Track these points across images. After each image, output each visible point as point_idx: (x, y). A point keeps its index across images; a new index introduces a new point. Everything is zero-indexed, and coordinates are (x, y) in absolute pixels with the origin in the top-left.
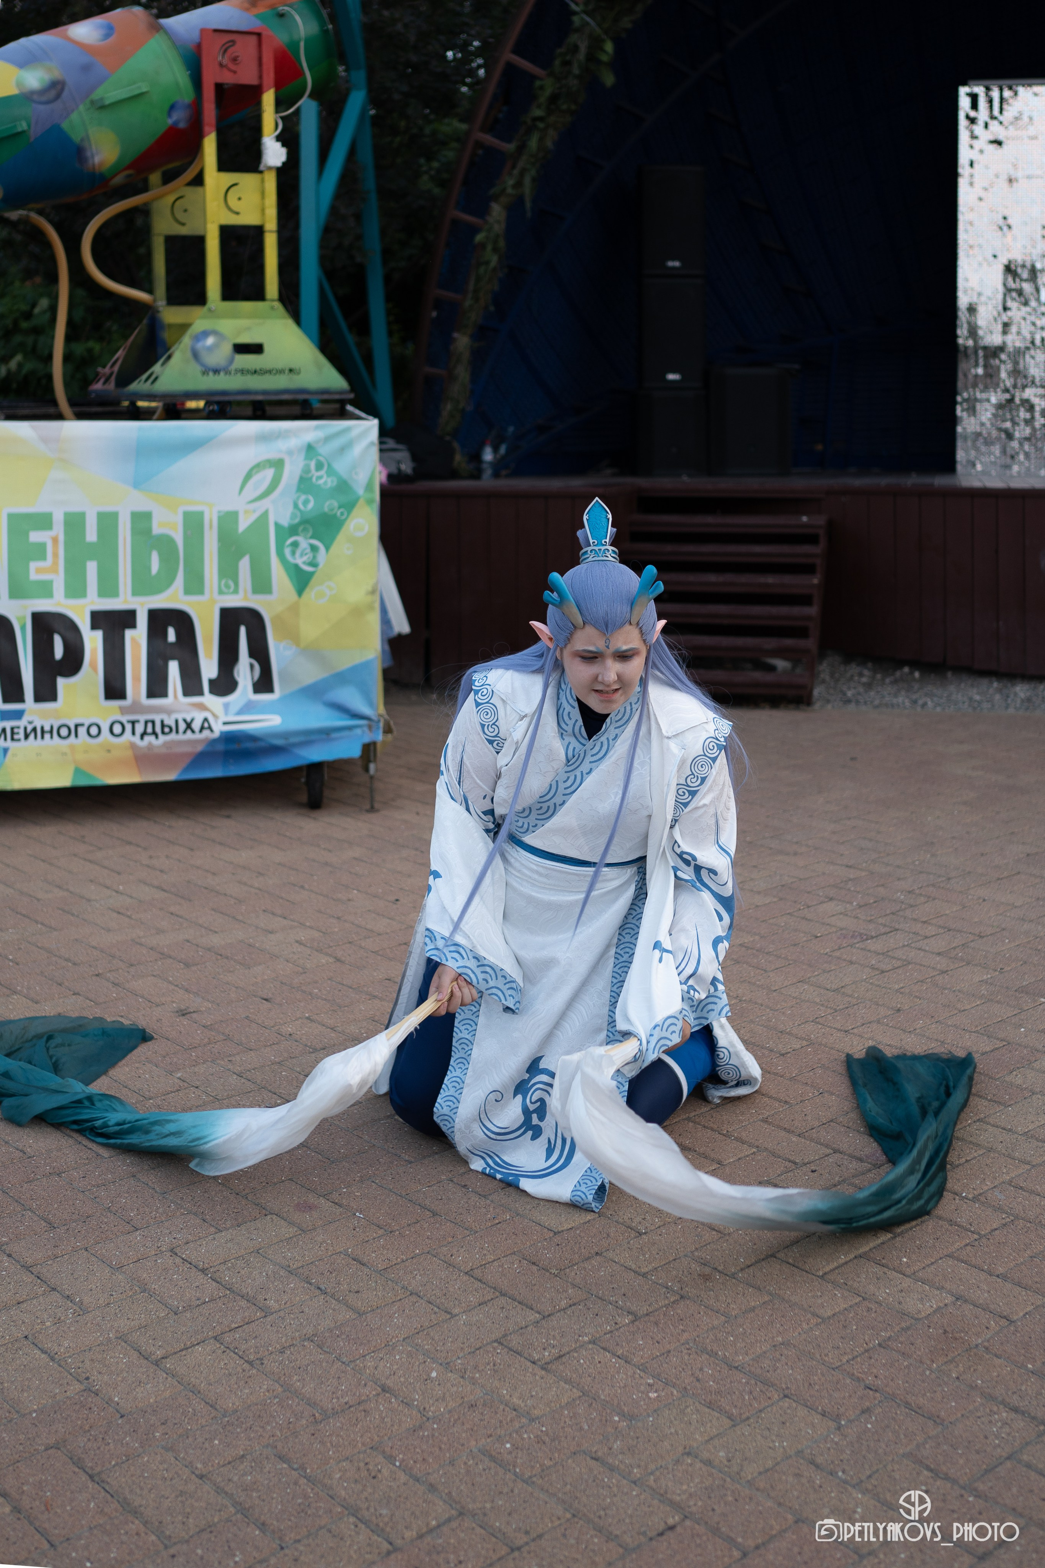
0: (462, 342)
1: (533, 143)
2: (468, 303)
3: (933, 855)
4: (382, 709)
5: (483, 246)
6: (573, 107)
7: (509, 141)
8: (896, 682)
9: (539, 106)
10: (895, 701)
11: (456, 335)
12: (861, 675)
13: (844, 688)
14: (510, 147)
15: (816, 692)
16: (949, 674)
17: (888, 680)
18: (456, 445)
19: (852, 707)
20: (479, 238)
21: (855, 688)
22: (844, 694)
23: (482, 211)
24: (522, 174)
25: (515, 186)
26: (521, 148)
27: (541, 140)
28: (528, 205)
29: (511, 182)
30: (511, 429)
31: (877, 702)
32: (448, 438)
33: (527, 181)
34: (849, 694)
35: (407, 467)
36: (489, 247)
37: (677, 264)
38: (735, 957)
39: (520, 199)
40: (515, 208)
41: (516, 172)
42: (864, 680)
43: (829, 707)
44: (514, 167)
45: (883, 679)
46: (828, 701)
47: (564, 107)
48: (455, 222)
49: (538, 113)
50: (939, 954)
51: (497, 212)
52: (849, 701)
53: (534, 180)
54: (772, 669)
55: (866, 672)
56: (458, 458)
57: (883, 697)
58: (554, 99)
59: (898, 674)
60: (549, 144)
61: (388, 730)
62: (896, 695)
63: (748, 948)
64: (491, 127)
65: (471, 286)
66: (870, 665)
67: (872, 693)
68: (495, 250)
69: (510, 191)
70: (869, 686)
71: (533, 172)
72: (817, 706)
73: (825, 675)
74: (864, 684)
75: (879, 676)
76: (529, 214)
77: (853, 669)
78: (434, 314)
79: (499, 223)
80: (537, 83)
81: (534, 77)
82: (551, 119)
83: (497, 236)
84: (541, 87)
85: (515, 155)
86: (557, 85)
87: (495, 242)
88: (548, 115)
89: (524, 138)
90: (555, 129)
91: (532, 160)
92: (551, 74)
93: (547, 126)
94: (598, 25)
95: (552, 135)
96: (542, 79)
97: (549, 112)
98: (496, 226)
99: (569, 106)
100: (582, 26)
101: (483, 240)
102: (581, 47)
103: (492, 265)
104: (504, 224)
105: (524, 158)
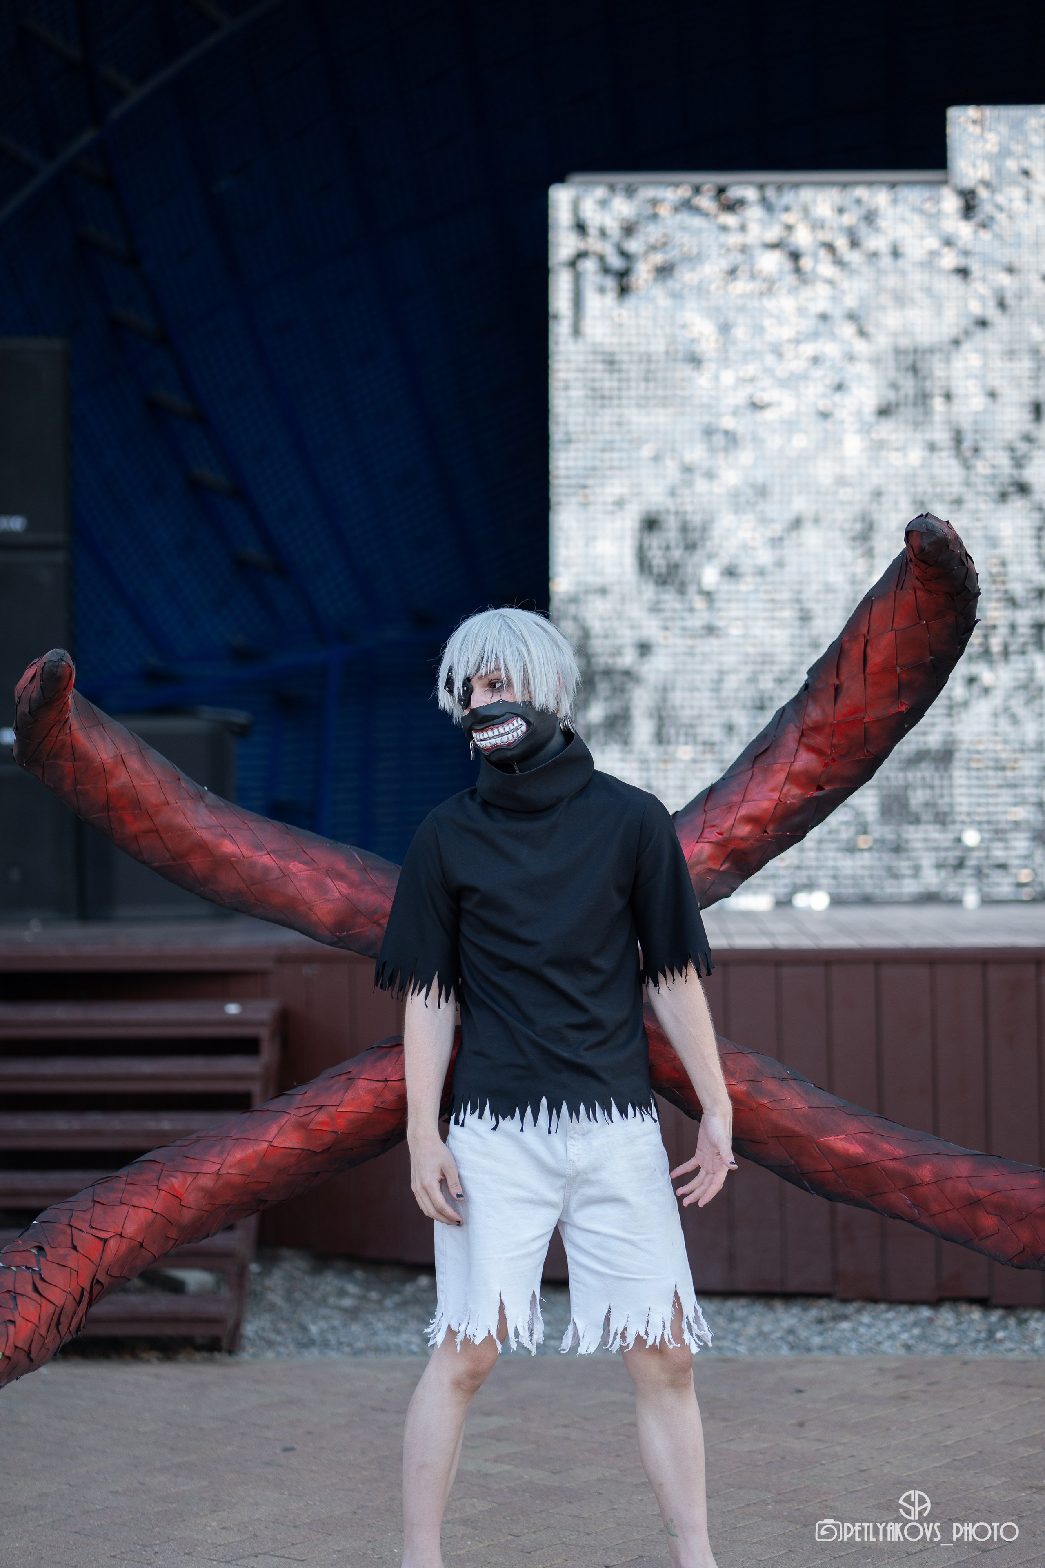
8: (402, 1305)
10: (393, 1340)
12: (342, 1293)
13: (306, 1319)
15: (249, 1329)
17: (389, 1303)
19: (312, 1355)
21: (325, 1318)
22: (304, 1329)
31: (360, 1344)
34: (314, 1329)
42: (347, 1302)
43: (270, 1355)
45: (380, 1302)
46: (270, 1344)
52: (312, 1342)
54: (177, 1287)
55: (352, 1289)
57: (375, 1333)
59: (409, 1289)
62: (398, 1331)
66: (359, 1274)
67: (355, 1328)
70: (353, 1314)
72: (245, 1356)
73: (276, 1298)
74: (345, 1310)
75: (374, 1295)
77: (329, 1282)
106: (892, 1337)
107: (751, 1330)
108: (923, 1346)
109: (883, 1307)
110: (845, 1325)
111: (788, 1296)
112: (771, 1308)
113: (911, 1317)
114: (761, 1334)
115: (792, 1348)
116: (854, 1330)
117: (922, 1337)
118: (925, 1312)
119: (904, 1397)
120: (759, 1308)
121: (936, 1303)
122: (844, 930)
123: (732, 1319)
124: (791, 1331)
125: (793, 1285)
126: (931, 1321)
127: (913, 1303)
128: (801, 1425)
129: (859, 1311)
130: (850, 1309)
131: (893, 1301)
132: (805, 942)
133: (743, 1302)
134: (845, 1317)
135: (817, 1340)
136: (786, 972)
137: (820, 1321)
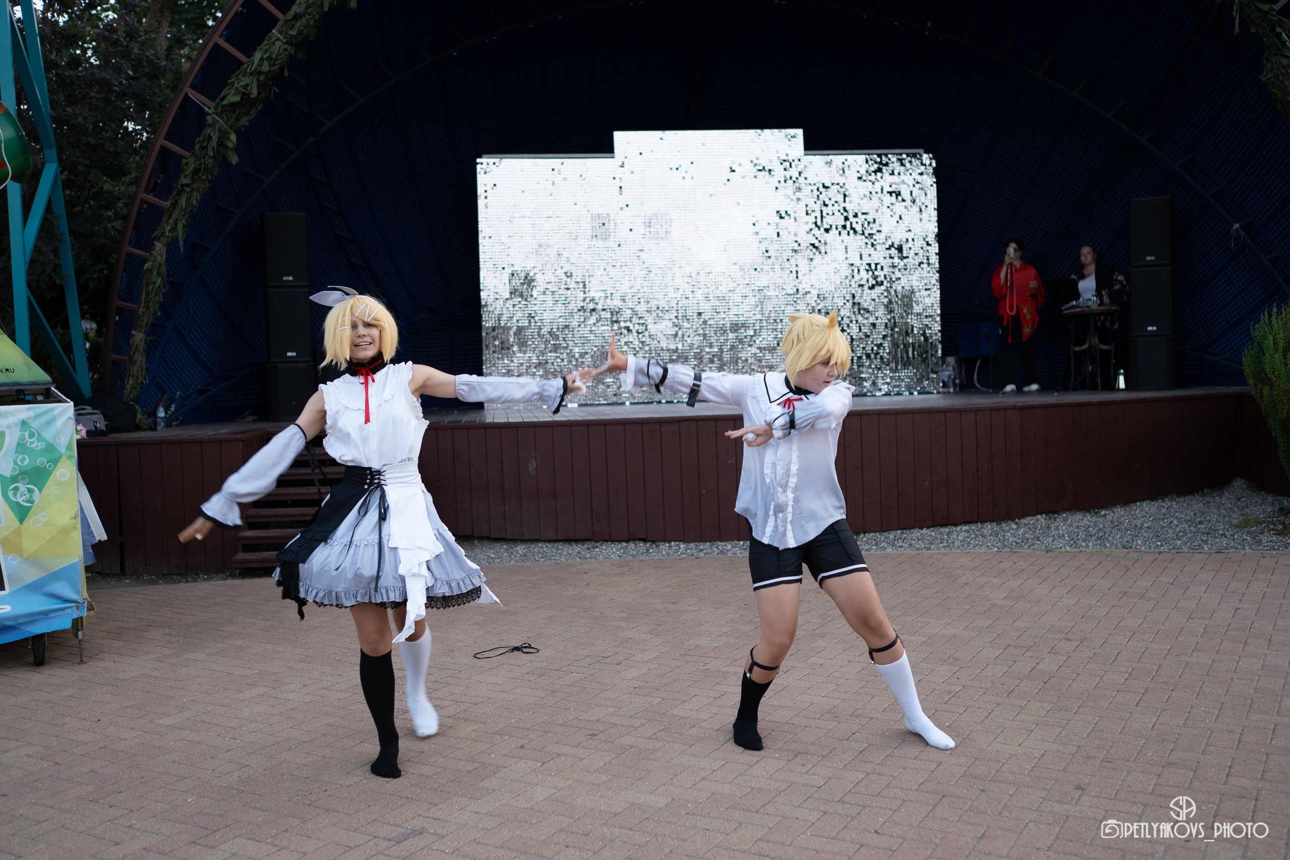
0: (139, 337)
1: (183, 201)
2: (140, 311)
3: (452, 658)
4: (86, 595)
5: (150, 271)
6: (210, 177)
7: (166, 200)
9: (185, 177)
11: (133, 332)
14: (167, 204)
16: (476, 541)
18: (137, 407)
20: (146, 266)
23: (149, 247)
24: (176, 223)
25: (170, 231)
26: (174, 205)
27: (188, 199)
28: (181, 243)
29: (168, 228)
30: (178, 393)
32: (131, 403)
33: (180, 227)
35: (101, 425)
36: (155, 273)
37: (290, 278)
38: (323, 732)
39: (176, 239)
40: (172, 246)
41: (171, 221)
44: (170, 218)
47: (204, 177)
48: (129, 255)
49: (185, 181)
50: (449, 717)
51: (159, 248)
53: (184, 226)
56: (139, 416)
58: (196, 172)
60: (194, 202)
61: (91, 608)
63: (331, 726)
64: (152, 189)
65: (143, 300)
68: (159, 274)
69: (167, 234)
71: (184, 221)
76: (182, 250)
78: (117, 318)
79: (161, 255)
80: (184, 161)
81: (182, 157)
82: (195, 185)
83: (160, 265)
84: (187, 164)
85: (171, 209)
86: (198, 163)
87: (159, 269)
88: (193, 182)
89: (177, 198)
90: (198, 192)
91: (183, 213)
92: (194, 155)
93: (192, 190)
94: (225, 123)
95: (196, 197)
96: (185, 158)
97: (193, 181)
98: (159, 258)
99: (207, 177)
100: (214, 123)
101: (150, 267)
102: (214, 137)
103: (158, 284)
104: (165, 257)
105: (177, 211)
106: (613, 553)
107: (565, 553)
108: (625, 556)
109: (609, 543)
110: (598, 550)
111: (577, 541)
112: (572, 545)
113: (620, 546)
114: (568, 554)
115: (580, 558)
116: (600, 551)
117: (624, 553)
118: (625, 544)
119: (622, 574)
120: (567, 545)
121: (627, 541)
122: (589, 414)
123: (559, 549)
124: (579, 553)
125: (577, 538)
126: (626, 546)
127: (620, 541)
128: (588, 585)
129: (602, 545)
130: (598, 544)
131: (613, 540)
132: (580, 418)
133: (561, 543)
134: (597, 547)
135: (588, 555)
136: (573, 428)
137: (588, 549)
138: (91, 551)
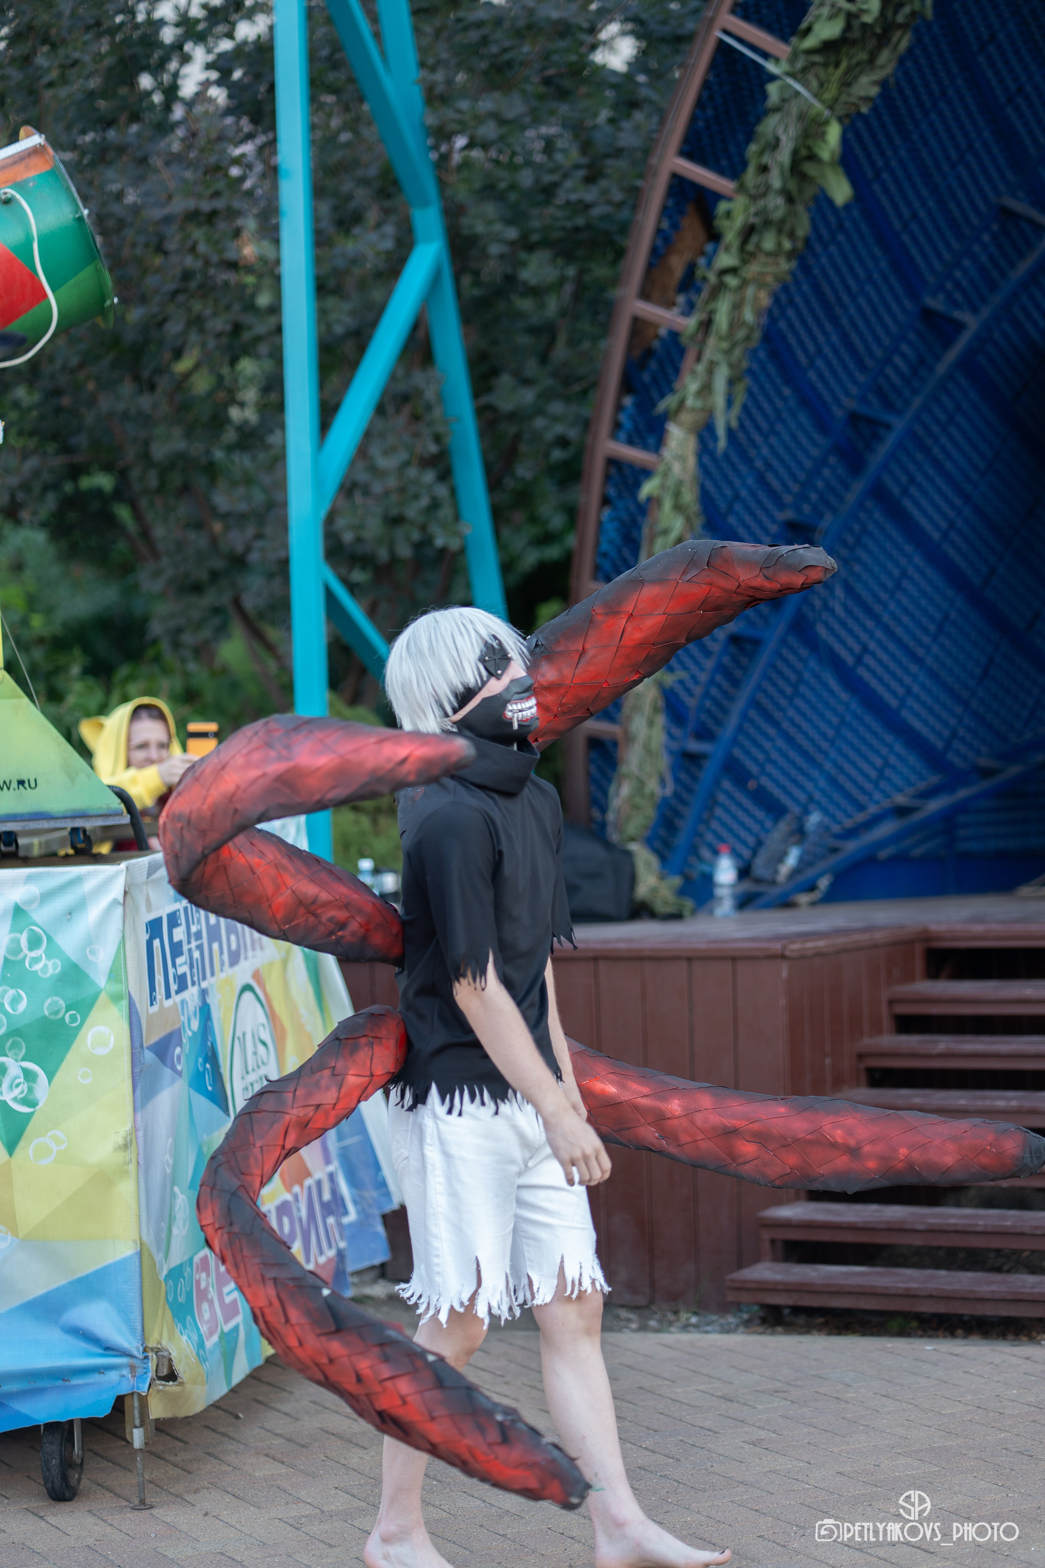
1: (724, 316)
4: (150, 1339)
5: (657, 502)
6: (787, 245)
7: (690, 312)
9: (727, 249)
14: (690, 324)
20: (648, 488)
24: (710, 373)
25: (702, 394)
26: (707, 325)
27: (737, 307)
28: (722, 426)
32: (630, 847)
33: (720, 382)
36: (668, 504)
40: (703, 433)
44: (699, 359)
47: (772, 245)
48: (613, 462)
49: (728, 260)
51: (680, 440)
53: (729, 383)
58: (748, 232)
60: (750, 315)
68: (678, 507)
69: (690, 402)
71: (729, 367)
79: (682, 459)
80: (723, 207)
81: (717, 197)
82: (753, 269)
83: (680, 483)
84: (728, 214)
85: (700, 336)
86: (753, 210)
87: (677, 495)
88: (745, 262)
89: (711, 306)
90: (761, 285)
91: (725, 345)
92: (742, 188)
93: (745, 283)
94: (816, 95)
95: (756, 299)
96: (730, 199)
97: (746, 256)
98: (677, 468)
99: (779, 245)
100: (784, 100)
101: (656, 493)
102: (784, 138)
103: (674, 535)
104: (692, 461)
105: (712, 341)
138: (380, 1229)
